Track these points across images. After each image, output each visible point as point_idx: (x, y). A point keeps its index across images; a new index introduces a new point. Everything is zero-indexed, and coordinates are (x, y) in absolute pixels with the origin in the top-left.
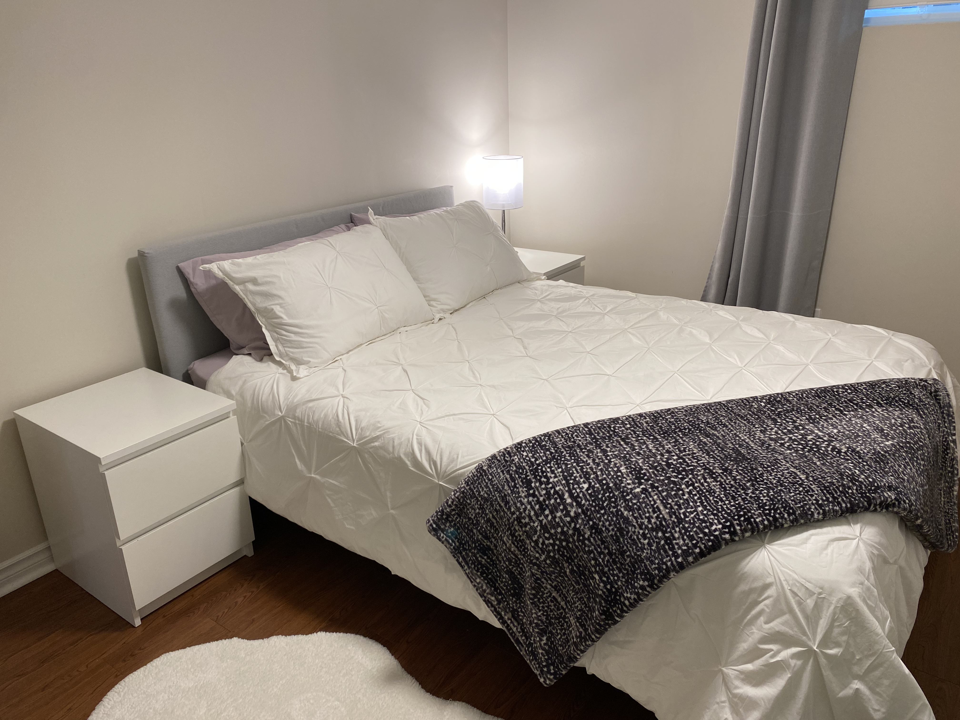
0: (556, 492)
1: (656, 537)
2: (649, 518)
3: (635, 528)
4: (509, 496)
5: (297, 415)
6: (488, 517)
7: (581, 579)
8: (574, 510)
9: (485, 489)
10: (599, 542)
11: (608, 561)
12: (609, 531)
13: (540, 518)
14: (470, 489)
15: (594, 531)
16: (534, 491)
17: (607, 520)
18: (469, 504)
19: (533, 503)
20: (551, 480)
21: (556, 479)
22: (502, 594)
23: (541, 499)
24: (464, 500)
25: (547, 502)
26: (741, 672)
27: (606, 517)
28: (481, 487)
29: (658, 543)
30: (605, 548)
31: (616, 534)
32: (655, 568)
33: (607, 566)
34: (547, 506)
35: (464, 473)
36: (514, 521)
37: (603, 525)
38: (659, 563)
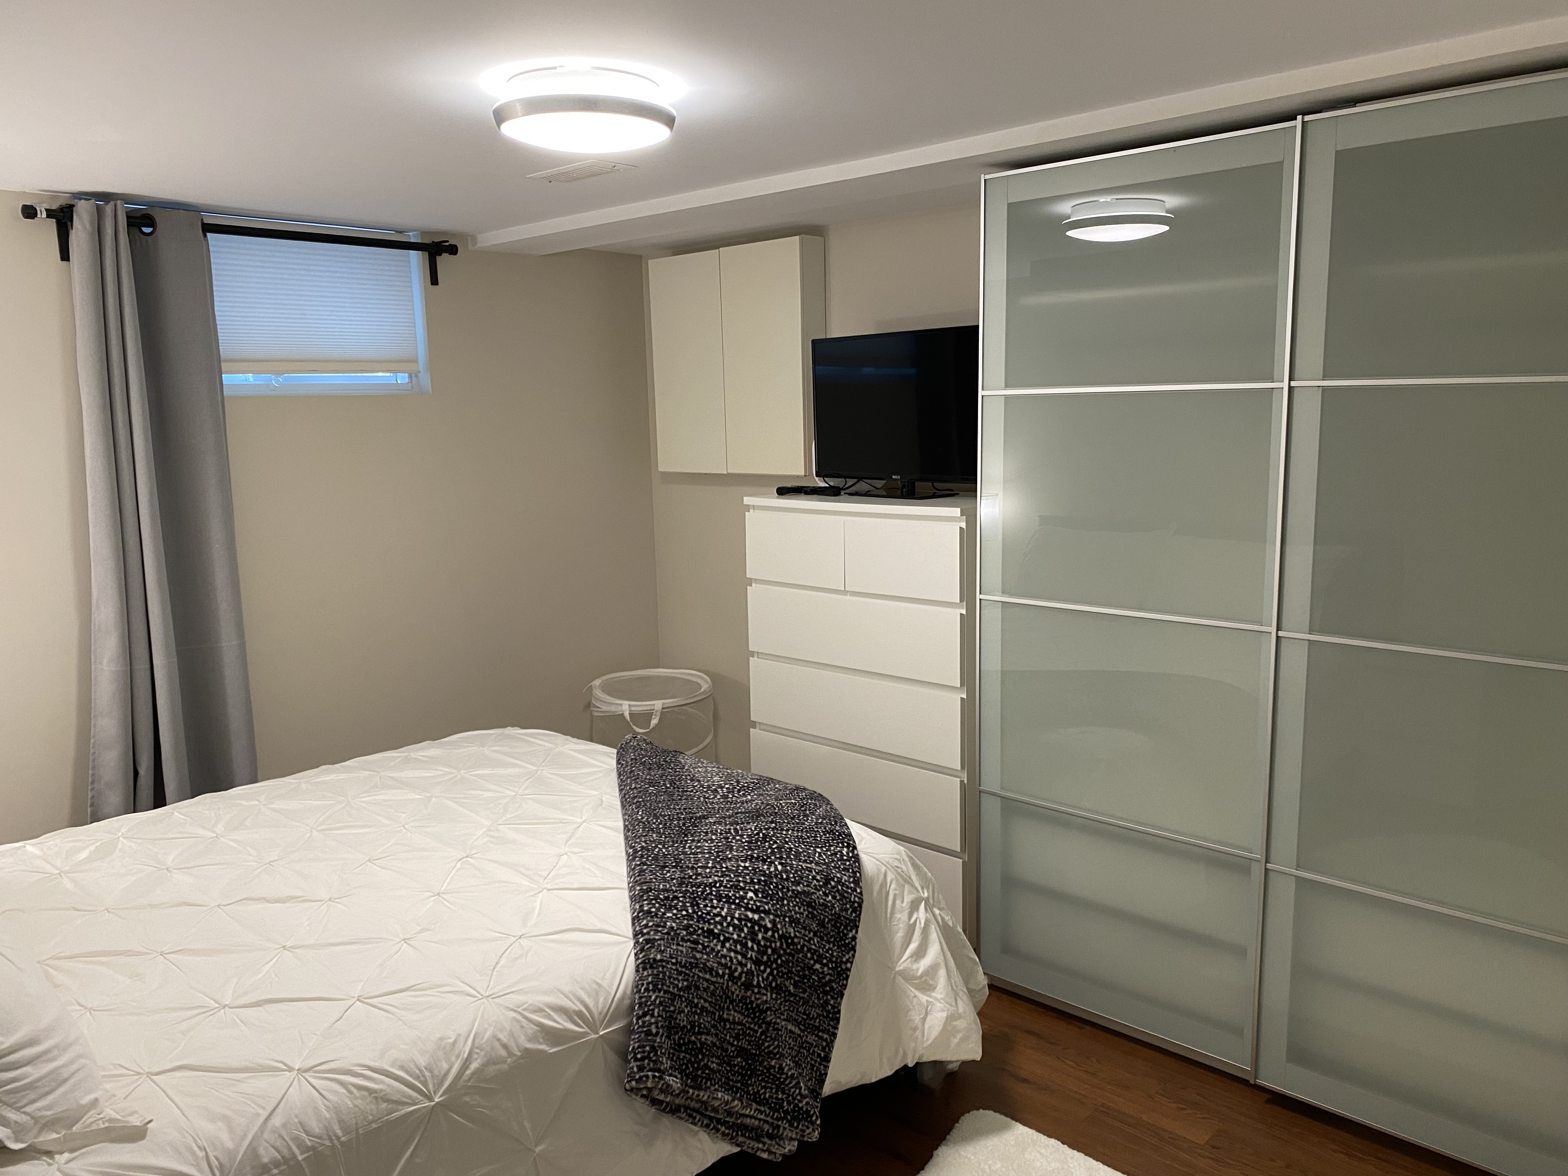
0: (739, 919)
1: (833, 887)
3: (816, 894)
4: (708, 961)
6: (700, 1006)
7: (805, 983)
8: (767, 921)
9: (680, 978)
10: (803, 931)
11: (818, 942)
12: (803, 914)
13: (749, 956)
14: (665, 992)
15: (793, 925)
16: (724, 936)
17: (794, 906)
18: (674, 1012)
19: (733, 947)
20: (723, 914)
21: (725, 910)
22: (739, 1088)
23: (735, 936)
24: (667, 1012)
25: (743, 935)
26: (911, 957)
27: (791, 905)
28: (674, 979)
29: (838, 890)
30: (809, 933)
31: (809, 912)
32: (851, 913)
33: (819, 947)
34: (745, 938)
36: (728, 984)
37: (796, 913)
38: (851, 906)
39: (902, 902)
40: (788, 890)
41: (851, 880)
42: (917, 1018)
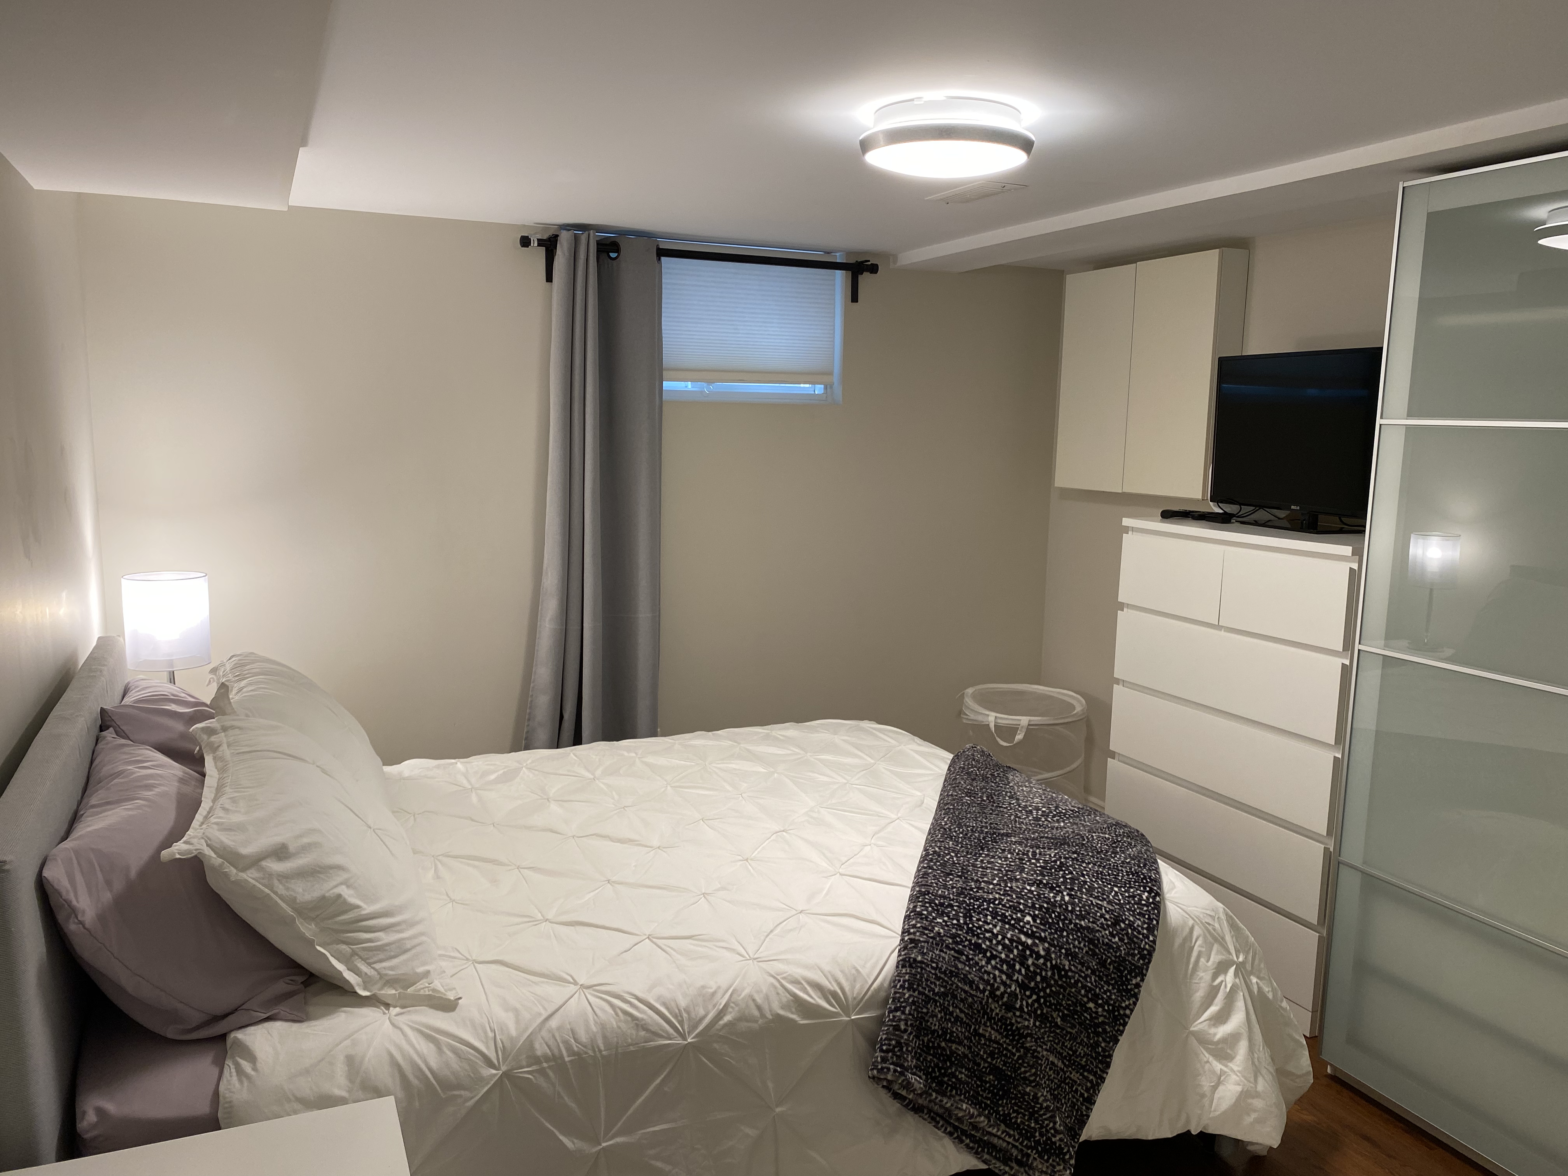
0: (1011, 940)
1: (1122, 930)
2: (1102, 916)
3: (1101, 932)
4: (970, 973)
5: (539, 1053)
6: (955, 1014)
7: (1075, 1019)
8: (1041, 948)
9: (938, 983)
10: (1079, 967)
11: (1095, 981)
12: (1082, 950)
13: (1015, 978)
14: (920, 993)
15: (1070, 958)
17: (1074, 939)
18: (927, 1014)
19: (998, 966)
20: (995, 931)
21: (998, 928)
22: (989, 1106)
23: (1003, 956)
24: (918, 1012)
25: (1011, 956)
26: (1210, 1019)
27: (1071, 937)
28: (931, 983)
29: (1127, 934)
30: (1087, 970)
31: (1090, 949)
32: (1139, 959)
33: (1096, 986)
34: (1013, 959)
36: (988, 1000)
37: (1074, 947)
38: (1139, 953)
39: (1208, 961)
40: (1071, 923)
41: (1145, 926)
42: (1206, 1084)
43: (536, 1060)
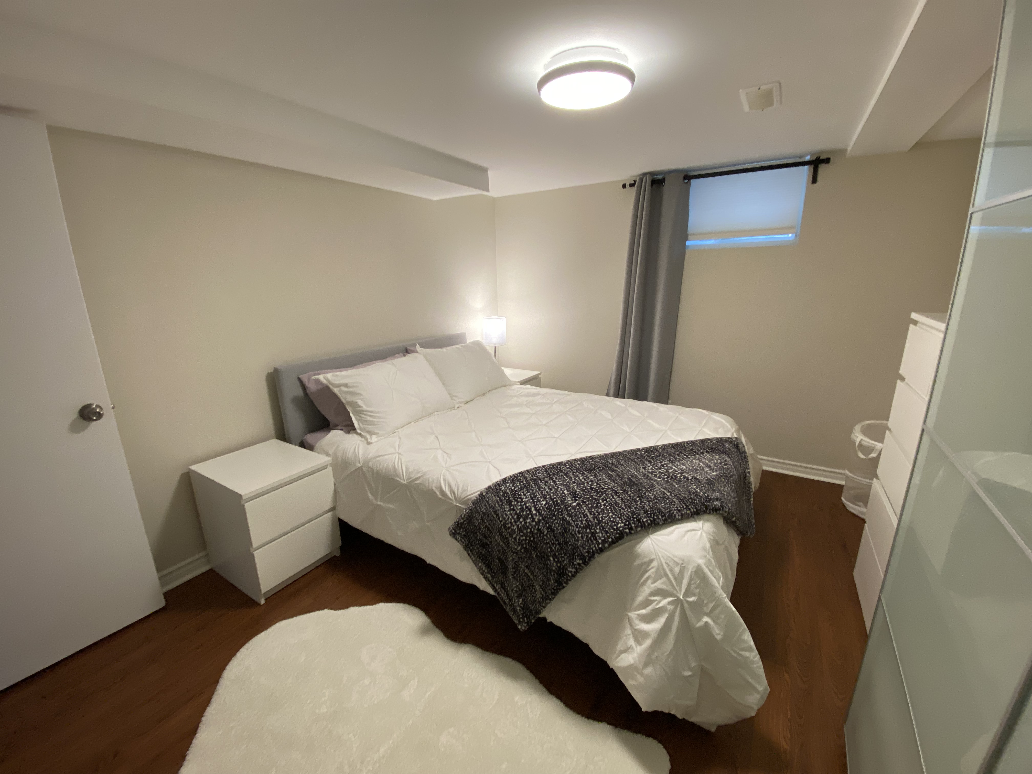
0: (527, 507)
1: (586, 532)
2: (581, 521)
3: (574, 527)
4: (499, 511)
5: (370, 465)
6: (486, 524)
8: (537, 517)
9: (484, 507)
10: (553, 537)
11: (558, 548)
12: (558, 530)
13: (518, 524)
15: (549, 530)
16: (514, 507)
17: (557, 523)
19: (513, 515)
20: (524, 500)
21: (527, 499)
22: (495, 573)
23: (518, 512)
25: (521, 514)
26: (639, 615)
27: (556, 521)
28: (482, 506)
29: (587, 536)
30: (556, 540)
31: (562, 531)
32: (586, 552)
33: (557, 552)
34: (521, 516)
35: (471, 498)
36: (501, 526)
37: (555, 526)
38: (588, 549)
39: (654, 584)
40: (562, 515)
41: (603, 538)
43: (368, 467)
